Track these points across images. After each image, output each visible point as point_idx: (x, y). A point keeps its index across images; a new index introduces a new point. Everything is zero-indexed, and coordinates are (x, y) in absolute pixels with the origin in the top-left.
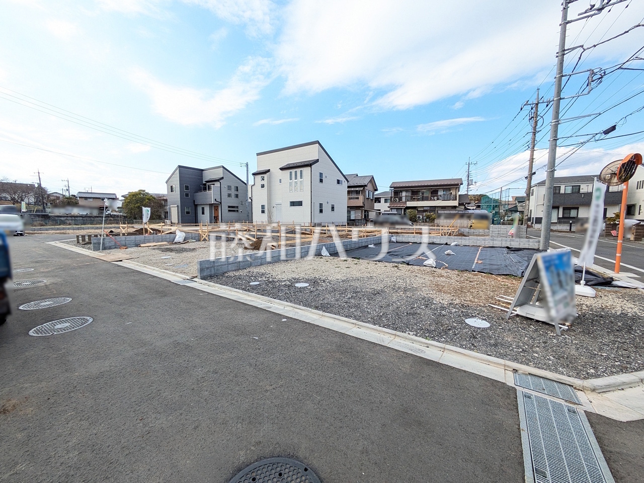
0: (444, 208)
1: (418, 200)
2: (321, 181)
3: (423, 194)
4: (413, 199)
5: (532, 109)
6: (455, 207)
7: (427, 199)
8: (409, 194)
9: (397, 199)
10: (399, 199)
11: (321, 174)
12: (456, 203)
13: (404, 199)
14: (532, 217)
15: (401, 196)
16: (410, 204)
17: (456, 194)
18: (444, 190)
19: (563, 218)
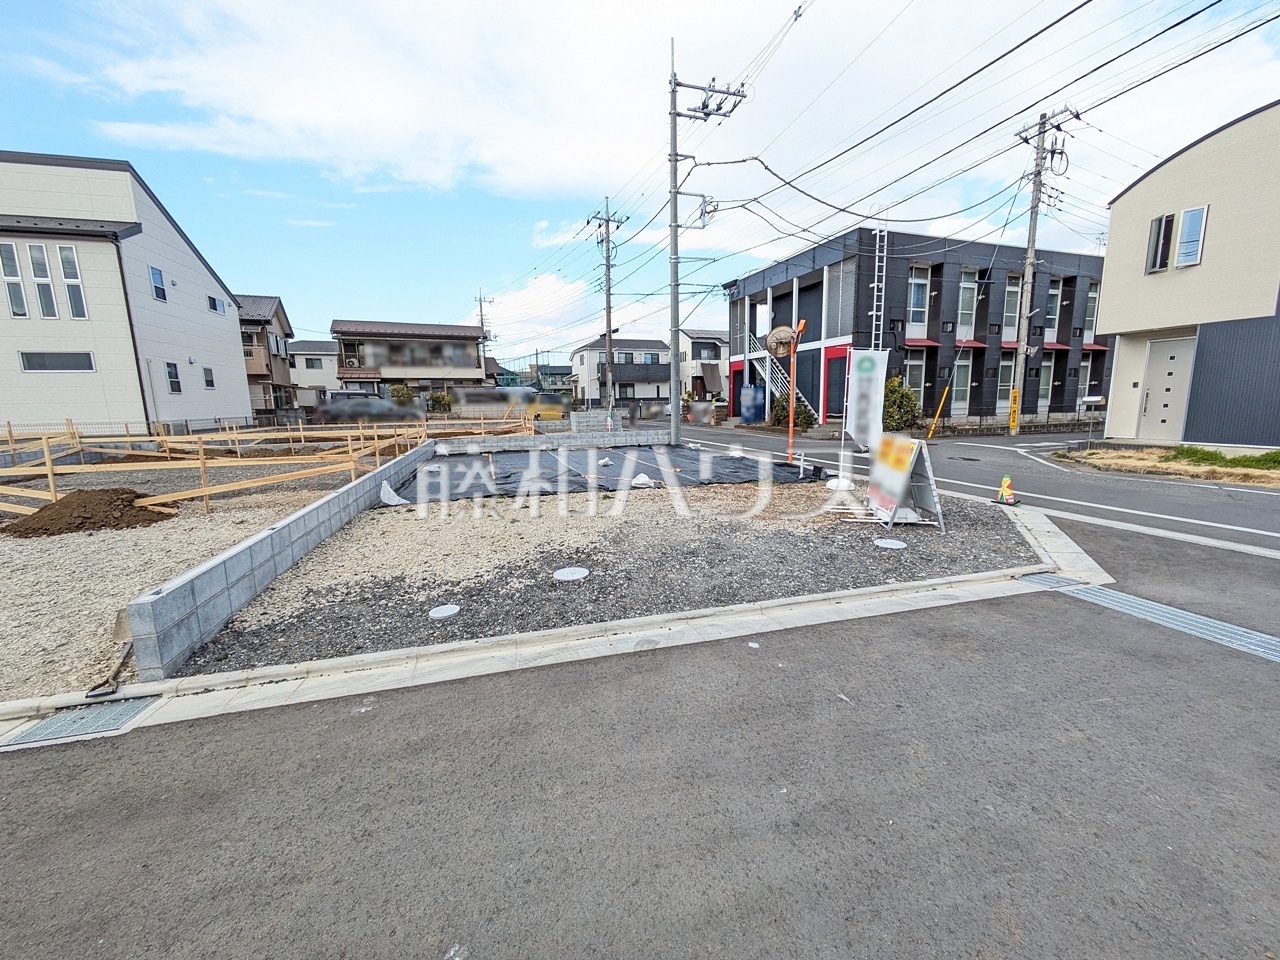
0: (459, 381)
1: (404, 364)
2: (161, 294)
3: (412, 351)
4: (393, 363)
5: (600, 226)
6: (479, 381)
7: (422, 363)
8: (383, 351)
9: (355, 361)
10: (359, 361)
11: (157, 273)
12: (480, 374)
13: (370, 362)
14: (586, 397)
15: (361, 353)
16: (389, 372)
17: (478, 357)
18: (455, 346)
19: (621, 399)
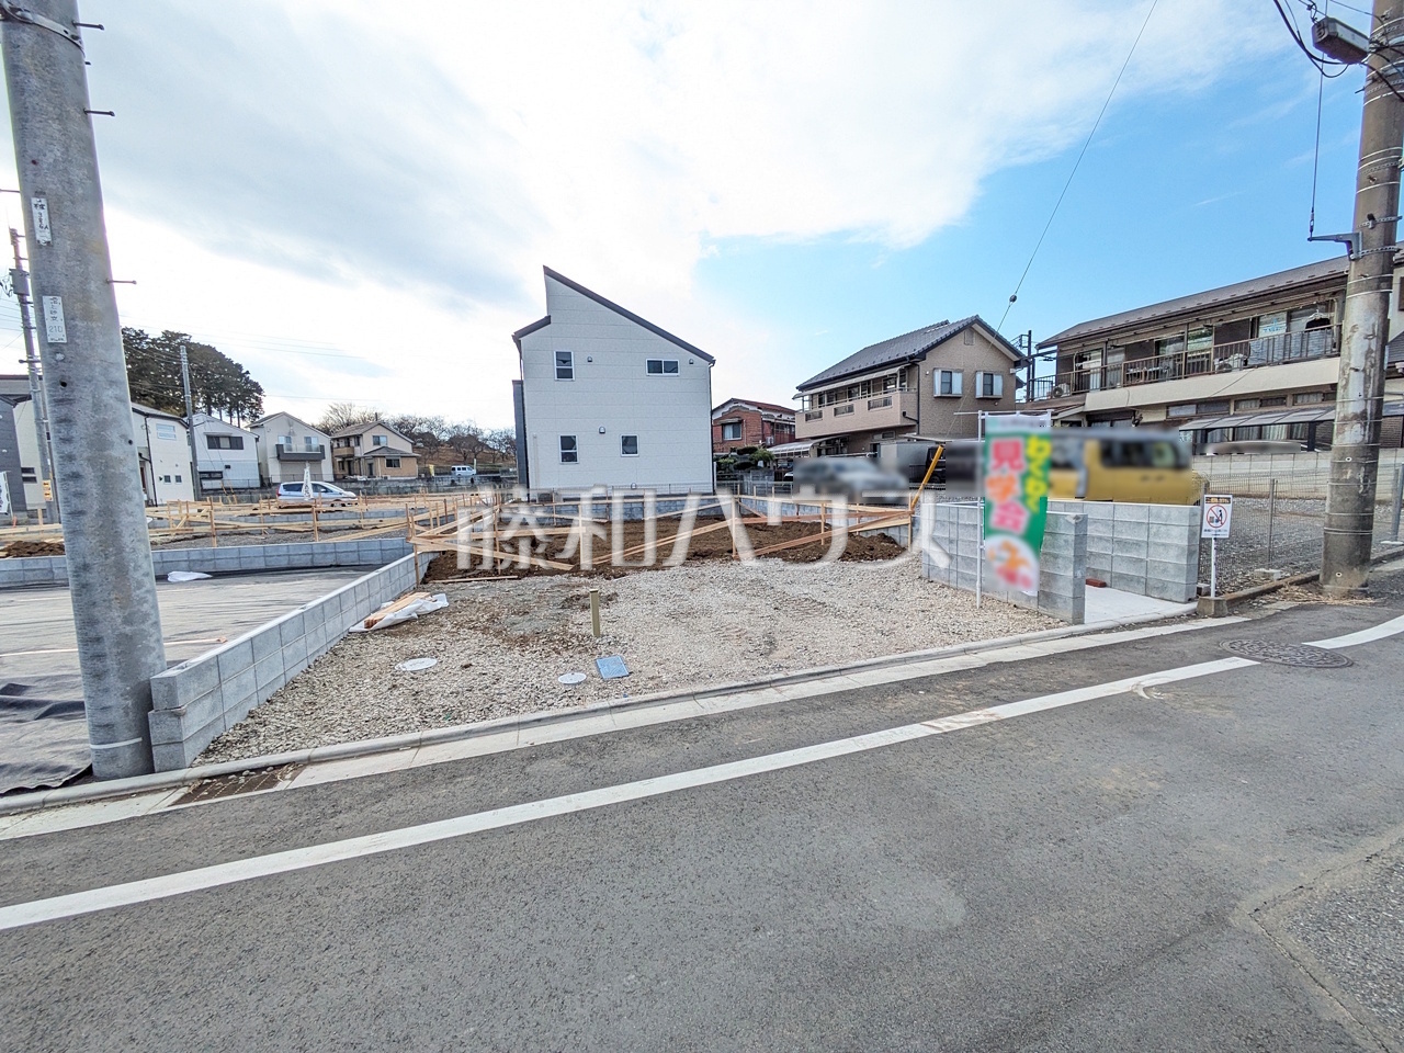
0: (1273, 401)
2: (565, 374)
4: (1131, 379)
8: (1118, 358)
11: (564, 359)
15: (1082, 371)
16: (1099, 400)
18: (1285, 311)
